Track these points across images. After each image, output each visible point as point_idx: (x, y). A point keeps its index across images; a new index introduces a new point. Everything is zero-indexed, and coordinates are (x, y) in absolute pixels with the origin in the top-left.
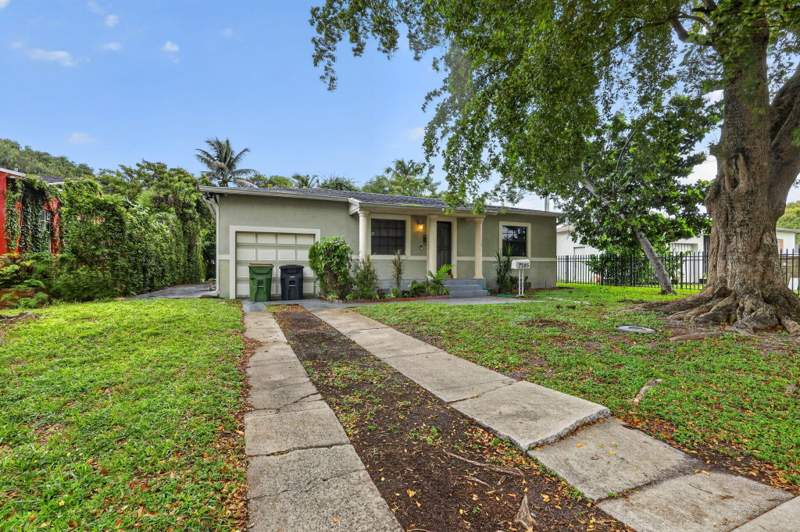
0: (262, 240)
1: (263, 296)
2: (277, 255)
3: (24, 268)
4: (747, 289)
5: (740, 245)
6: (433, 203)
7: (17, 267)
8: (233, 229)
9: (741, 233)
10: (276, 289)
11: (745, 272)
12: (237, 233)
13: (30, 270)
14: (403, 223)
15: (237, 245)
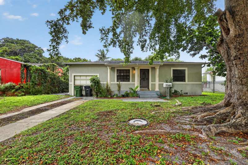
0: (82, 78)
1: (78, 95)
2: (86, 83)
3: (21, 86)
4: (243, 102)
5: (236, 73)
6: (145, 62)
7: (19, 86)
8: (73, 75)
9: (236, 64)
10: (84, 93)
11: (241, 91)
12: (74, 76)
13: (22, 87)
14: (129, 70)
15: (74, 80)
